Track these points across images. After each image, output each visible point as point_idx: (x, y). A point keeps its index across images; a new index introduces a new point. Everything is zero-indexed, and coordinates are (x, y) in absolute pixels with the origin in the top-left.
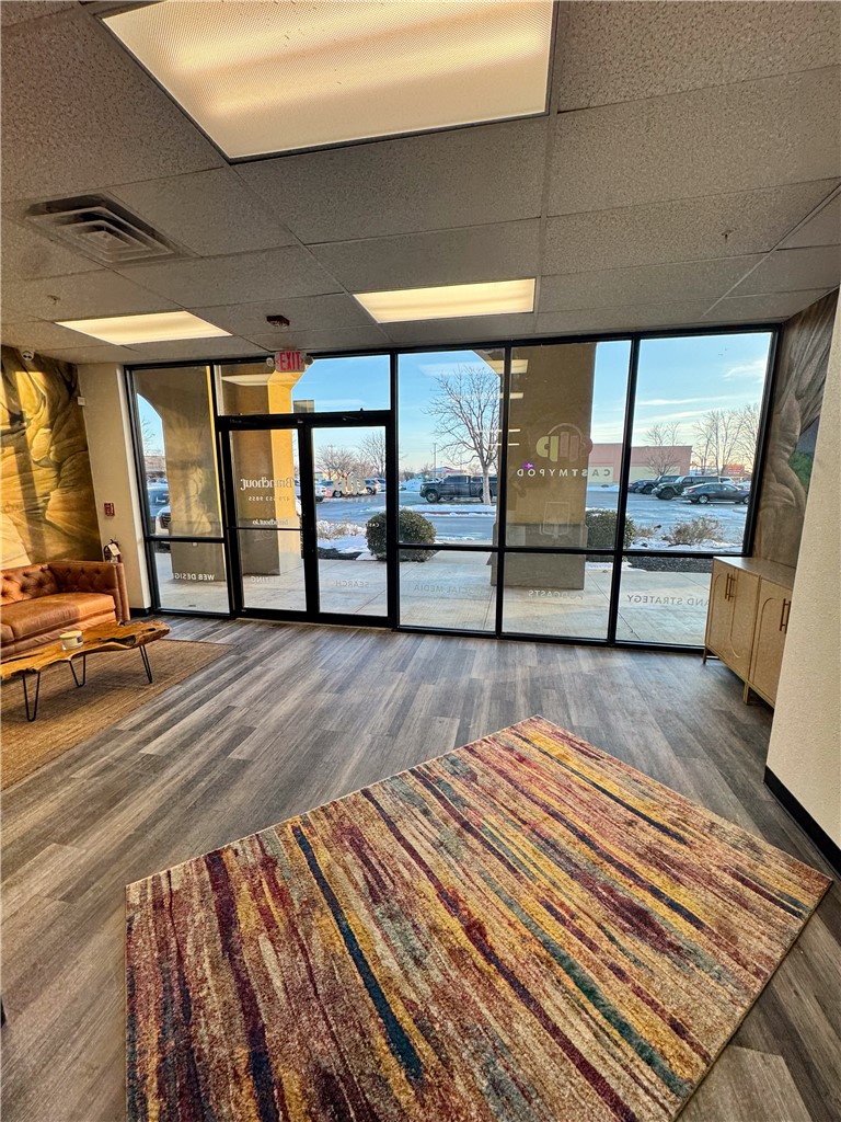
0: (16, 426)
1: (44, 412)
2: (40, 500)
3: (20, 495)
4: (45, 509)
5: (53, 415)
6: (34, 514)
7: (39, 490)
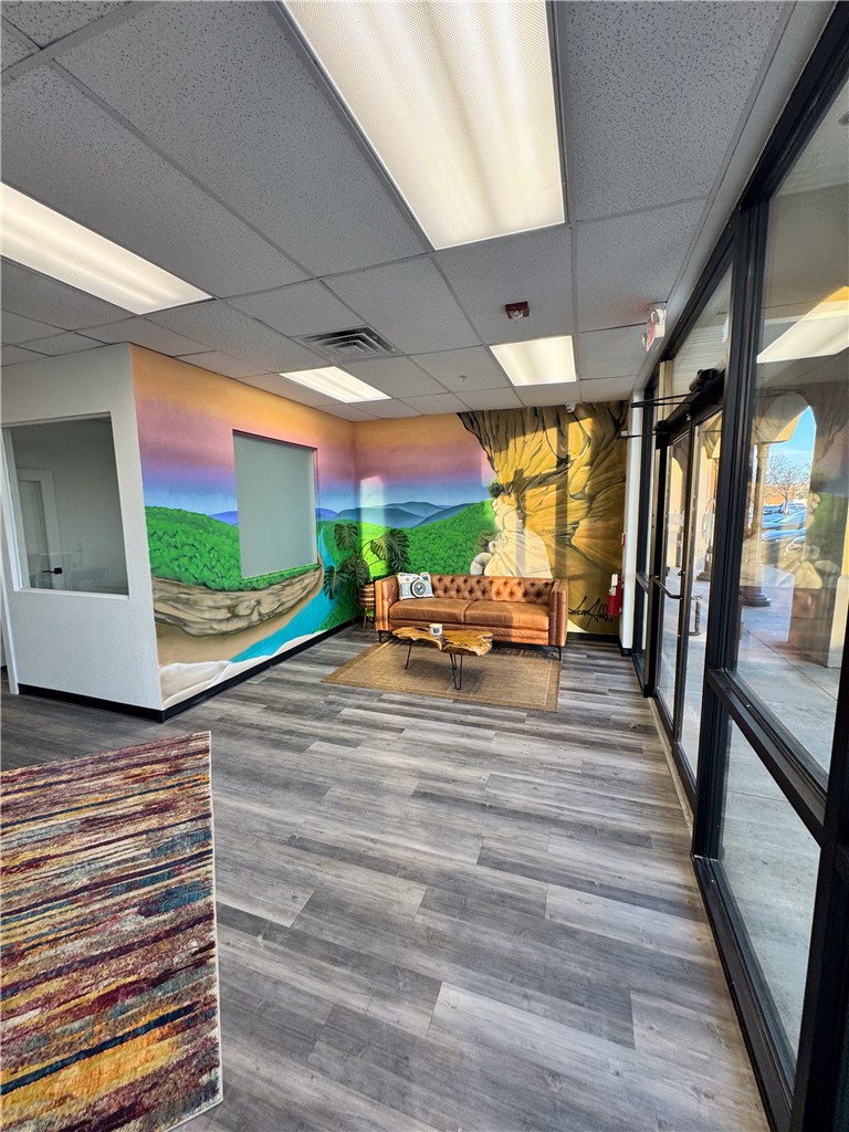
0: (561, 467)
1: (587, 452)
2: (569, 528)
3: (554, 522)
4: (572, 535)
5: (595, 455)
6: (562, 537)
7: (570, 520)
